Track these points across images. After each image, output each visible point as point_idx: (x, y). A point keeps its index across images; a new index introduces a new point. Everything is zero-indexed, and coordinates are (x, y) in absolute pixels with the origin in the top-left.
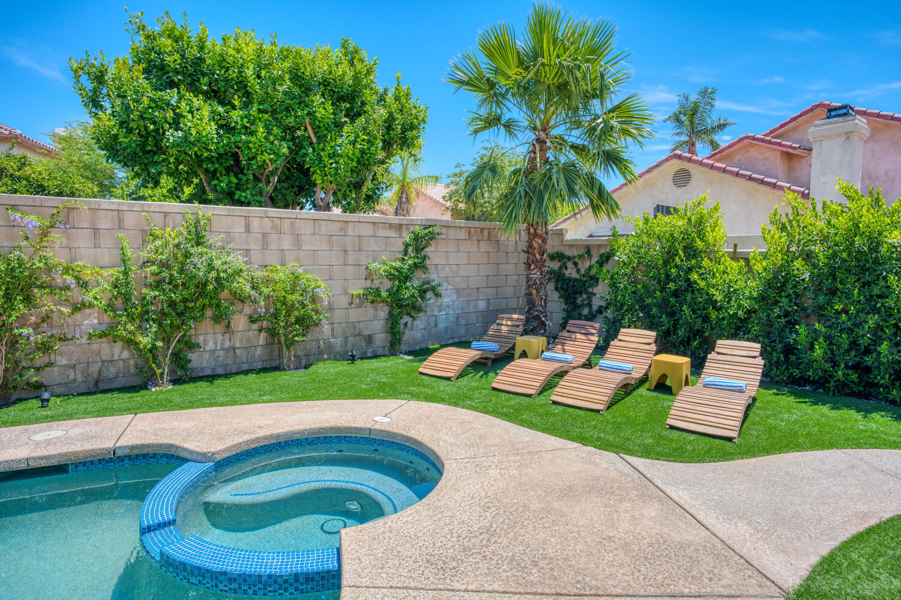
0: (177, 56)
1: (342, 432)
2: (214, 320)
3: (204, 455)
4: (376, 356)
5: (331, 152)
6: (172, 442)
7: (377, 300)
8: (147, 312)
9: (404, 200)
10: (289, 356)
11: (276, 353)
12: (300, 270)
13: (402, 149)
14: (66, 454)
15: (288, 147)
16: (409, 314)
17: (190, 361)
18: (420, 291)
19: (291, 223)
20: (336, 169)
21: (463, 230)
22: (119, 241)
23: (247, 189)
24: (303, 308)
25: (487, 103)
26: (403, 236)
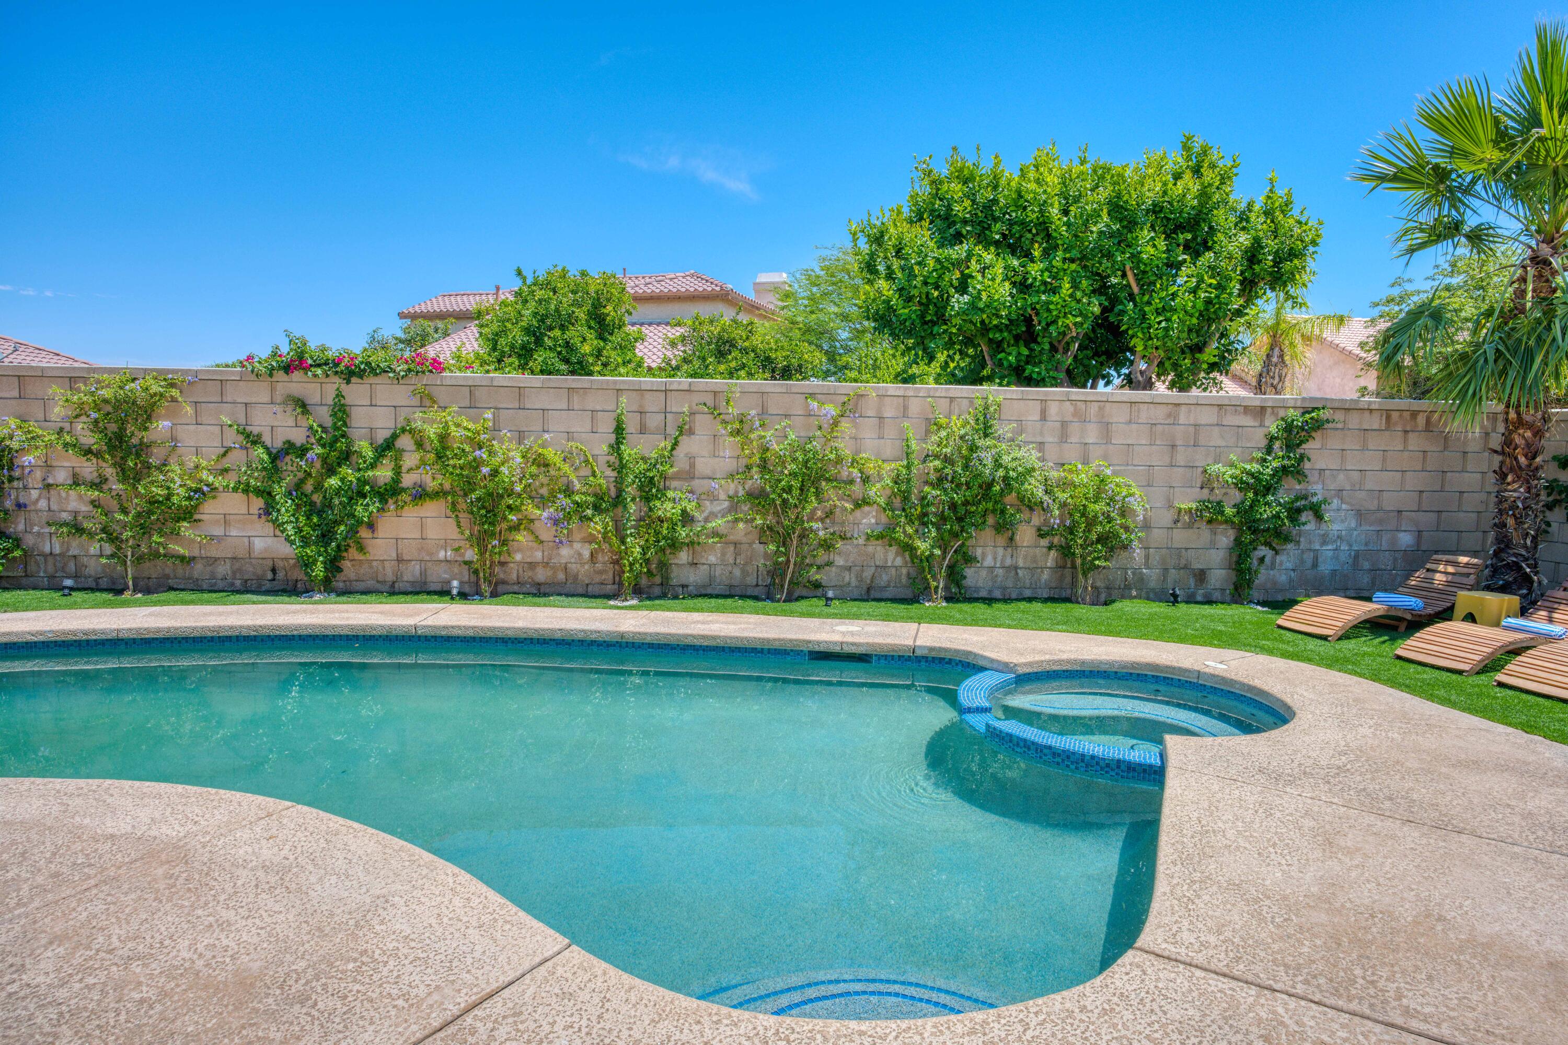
0: (967, 203)
1: (1162, 671)
2: (996, 529)
3: (1006, 664)
4: (1209, 602)
5: (1160, 306)
6: (969, 649)
7: (1217, 519)
8: (925, 514)
9: (1275, 359)
10: (1086, 583)
11: (1068, 579)
12: (1108, 472)
13: (1273, 289)
14: (872, 645)
15: (1100, 305)
16: (1268, 544)
17: (965, 577)
18: (1289, 510)
19: (1100, 408)
20: (1166, 329)
21: (1376, 415)
22: (902, 431)
23: (1040, 362)
24: (1109, 522)
25: (1431, 204)
26: (1267, 424)
